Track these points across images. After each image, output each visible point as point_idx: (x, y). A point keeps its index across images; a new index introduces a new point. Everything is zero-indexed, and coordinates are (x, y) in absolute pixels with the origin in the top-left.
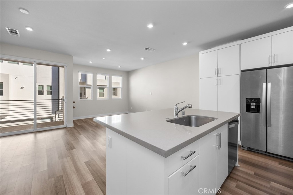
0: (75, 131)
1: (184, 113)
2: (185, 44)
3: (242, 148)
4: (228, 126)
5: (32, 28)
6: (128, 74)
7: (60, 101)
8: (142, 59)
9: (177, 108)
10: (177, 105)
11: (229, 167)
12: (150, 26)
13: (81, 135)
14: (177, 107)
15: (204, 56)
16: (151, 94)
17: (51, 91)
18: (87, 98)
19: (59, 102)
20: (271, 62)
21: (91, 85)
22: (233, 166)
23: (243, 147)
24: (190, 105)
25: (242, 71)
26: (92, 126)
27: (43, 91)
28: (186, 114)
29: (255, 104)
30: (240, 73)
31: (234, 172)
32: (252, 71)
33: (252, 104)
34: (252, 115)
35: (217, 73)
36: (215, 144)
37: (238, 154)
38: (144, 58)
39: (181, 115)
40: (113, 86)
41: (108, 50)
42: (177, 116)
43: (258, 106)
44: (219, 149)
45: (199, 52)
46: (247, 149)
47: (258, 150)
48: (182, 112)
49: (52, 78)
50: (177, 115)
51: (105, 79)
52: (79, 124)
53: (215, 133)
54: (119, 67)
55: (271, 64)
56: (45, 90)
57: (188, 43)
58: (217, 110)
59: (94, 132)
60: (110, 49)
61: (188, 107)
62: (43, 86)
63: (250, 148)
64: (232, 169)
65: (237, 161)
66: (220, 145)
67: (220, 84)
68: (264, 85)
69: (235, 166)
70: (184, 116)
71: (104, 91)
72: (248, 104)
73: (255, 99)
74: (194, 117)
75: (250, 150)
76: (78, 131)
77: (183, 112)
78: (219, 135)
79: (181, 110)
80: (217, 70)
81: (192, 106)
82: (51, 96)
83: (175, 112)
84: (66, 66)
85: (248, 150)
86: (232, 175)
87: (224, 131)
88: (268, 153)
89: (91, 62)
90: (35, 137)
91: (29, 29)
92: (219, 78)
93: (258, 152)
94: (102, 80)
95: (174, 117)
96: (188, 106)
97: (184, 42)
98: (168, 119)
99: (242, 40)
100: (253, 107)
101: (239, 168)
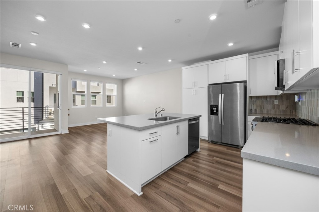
0: (71, 137)
2: (170, 61)
4: (188, 123)
5: (36, 44)
6: (122, 82)
7: (44, 108)
8: (136, 70)
10: (156, 109)
12: (140, 49)
13: (78, 139)
14: (156, 111)
15: (186, 70)
16: (144, 102)
17: (34, 98)
18: (77, 105)
19: (43, 110)
20: (225, 79)
21: (84, 92)
22: (194, 151)
23: (209, 141)
26: (88, 132)
27: (24, 98)
29: (215, 109)
30: (207, 86)
31: (195, 154)
32: (214, 86)
33: (214, 109)
34: (213, 117)
35: (193, 85)
38: (137, 69)
39: (159, 116)
40: (108, 94)
41: (104, 62)
43: (217, 110)
44: (178, 135)
45: (182, 68)
46: (211, 142)
47: (218, 142)
49: (34, 83)
50: (156, 116)
51: (97, 85)
52: (74, 131)
54: (114, 75)
55: (225, 81)
56: (26, 97)
57: (172, 60)
59: (90, 136)
60: (106, 61)
62: (23, 92)
63: (213, 141)
65: (199, 148)
67: (196, 94)
68: (220, 95)
69: (196, 151)
70: (161, 117)
71: (96, 98)
72: (212, 109)
73: (215, 105)
75: (213, 143)
76: (74, 136)
78: (178, 127)
80: (193, 83)
81: (164, 110)
82: (33, 103)
83: (155, 114)
84: (62, 75)
86: (192, 156)
88: (223, 143)
89: (85, 70)
90: (30, 143)
91: (33, 44)
92: (195, 89)
93: (218, 143)
94: (94, 87)
95: (154, 117)
97: (169, 59)
98: (149, 119)
99: (212, 60)
100: (215, 111)
101: (200, 153)
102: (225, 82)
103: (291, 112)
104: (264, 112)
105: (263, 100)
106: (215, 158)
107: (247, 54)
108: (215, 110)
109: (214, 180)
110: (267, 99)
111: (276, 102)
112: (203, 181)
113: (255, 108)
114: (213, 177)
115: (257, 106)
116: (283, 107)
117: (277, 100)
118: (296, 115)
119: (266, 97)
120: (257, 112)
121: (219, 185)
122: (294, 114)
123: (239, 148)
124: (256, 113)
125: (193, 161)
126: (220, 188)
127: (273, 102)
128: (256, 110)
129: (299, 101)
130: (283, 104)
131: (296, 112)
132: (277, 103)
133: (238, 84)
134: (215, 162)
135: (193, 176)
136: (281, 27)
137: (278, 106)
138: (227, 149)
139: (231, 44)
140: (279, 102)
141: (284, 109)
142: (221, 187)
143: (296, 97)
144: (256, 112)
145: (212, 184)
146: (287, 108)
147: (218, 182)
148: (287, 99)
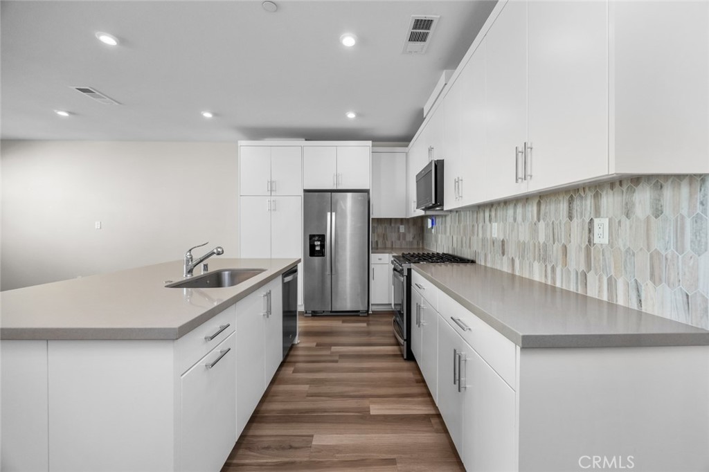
1: (206, 267)
2: (207, 115)
3: (305, 315)
4: (283, 280)
9: (191, 258)
10: (190, 250)
11: (284, 348)
12: (108, 40)
14: (191, 255)
15: (248, 150)
20: (335, 182)
22: (290, 345)
23: (306, 313)
24: (219, 250)
25: (306, 191)
28: (211, 269)
29: (319, 243)
30: (302, 194)
31: (292, 353)
32: (317, 194)
33: (316, 243)
34: (317, 260)
35: (269, 189)
36: (262, 311)
37: (298, 325)
38: (69, 113)
39: (199, 272)
42: (192, 275)
43: (323, 246)
44: (268, 317)
45: (239, 142)
46: (310, 315)
48: (202, 265)
50: (190, 271)
53: (262, 292)
58: (269, 257)
61: (214, 253)
63: (314, 312)
64: (289, 350)
65: (296, 335)
66: (269, 312)
67: (275, 210)
68: (329, 214)
69: (293, 345)
70: (206, 272)
72: (312, 244)
73: (319, 236)
74: (227, 273)
75: (315, 315)
77: (205, 265)
78: (268, 295)
79: (201, 261)
80: (269, 184)
81: (223, 251)
83: (187, 265)
85: (312, 316)
86: (289, 359)
87: (277, 289)
88: (333, 312)
92: (273, 198)
93: (324, 314)
95: (185, 277)
96: (215, 251)
98: (168, 284)
99: (306, 140)
100: (318, 248)
101: (300, 345)
102: (335, 188)
103: (418, 244)
104: (387, 246)
105: (386, 225)
106: (333, 347)
107: (371, 142)
108: (318, 245)
109: (355, 400)
110: (391, 225)
111: (402, 229)
112: (337, 414)
113: (376, 239)
114: (352, 394)
115: (378, 235)
116: (409, 237)
117: (403, 226)
118: (423, 249)
119: (390, 221)
120: (379, 246)
121: (369, 408)
122: (421, 246)
123: (361, 315)
124: (377, 249)
125: (294, 372)
126: (374, 414)
127: (399, 228)
128: (377, 242)
129: (432, 228)
130: (409, 232)
131: (423, 243)
132: (403, 231)
133: (349, 194)
134: (337, 358)
135: (313, 411)
136: (423, 109)
137: (404, 234)
138: (344, 322)
139: (351, 115)
140: (405, 229)
141: (411, 240)
142: (376, 409)
143: (430, 221)
144: (377, 245)
145: (359, 412)
146: (414, 238)
147: (365, 403)
148: (414, 225)
